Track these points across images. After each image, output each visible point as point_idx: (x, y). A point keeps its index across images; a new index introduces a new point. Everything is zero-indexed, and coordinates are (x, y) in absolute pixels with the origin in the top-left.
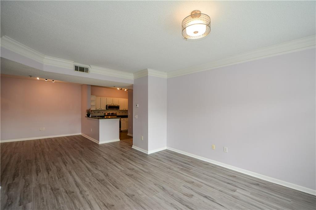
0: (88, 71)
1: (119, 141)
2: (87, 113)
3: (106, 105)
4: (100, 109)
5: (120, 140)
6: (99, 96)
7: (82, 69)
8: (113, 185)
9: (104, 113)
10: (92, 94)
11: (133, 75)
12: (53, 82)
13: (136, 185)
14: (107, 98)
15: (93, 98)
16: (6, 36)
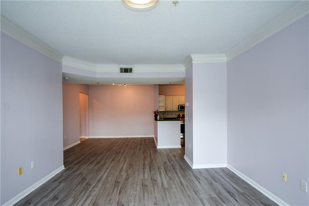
0: (132, 71)
1: (179, 148)
2: (154, 115)
3: (178, 105)
4: (172, 110)
5: (182, 147)
6: (171, 96)
7: (126, 70)
8: (121, 189)
9: (177, 115)
10: (160, 94)
11: (183, 66)
12: (125, 85)
13: (137, 197)
14: (180, 97)
15: (162, 98)
16: (65, 56)
